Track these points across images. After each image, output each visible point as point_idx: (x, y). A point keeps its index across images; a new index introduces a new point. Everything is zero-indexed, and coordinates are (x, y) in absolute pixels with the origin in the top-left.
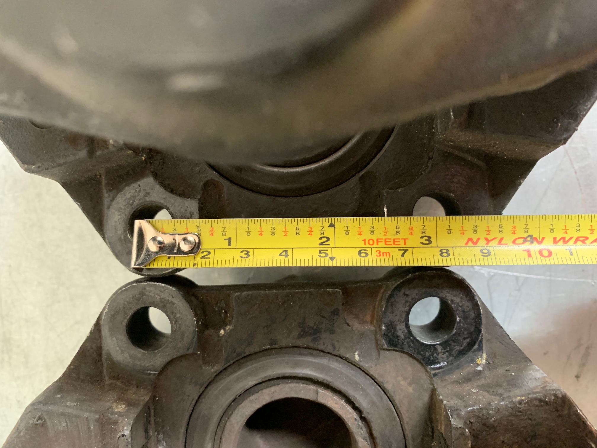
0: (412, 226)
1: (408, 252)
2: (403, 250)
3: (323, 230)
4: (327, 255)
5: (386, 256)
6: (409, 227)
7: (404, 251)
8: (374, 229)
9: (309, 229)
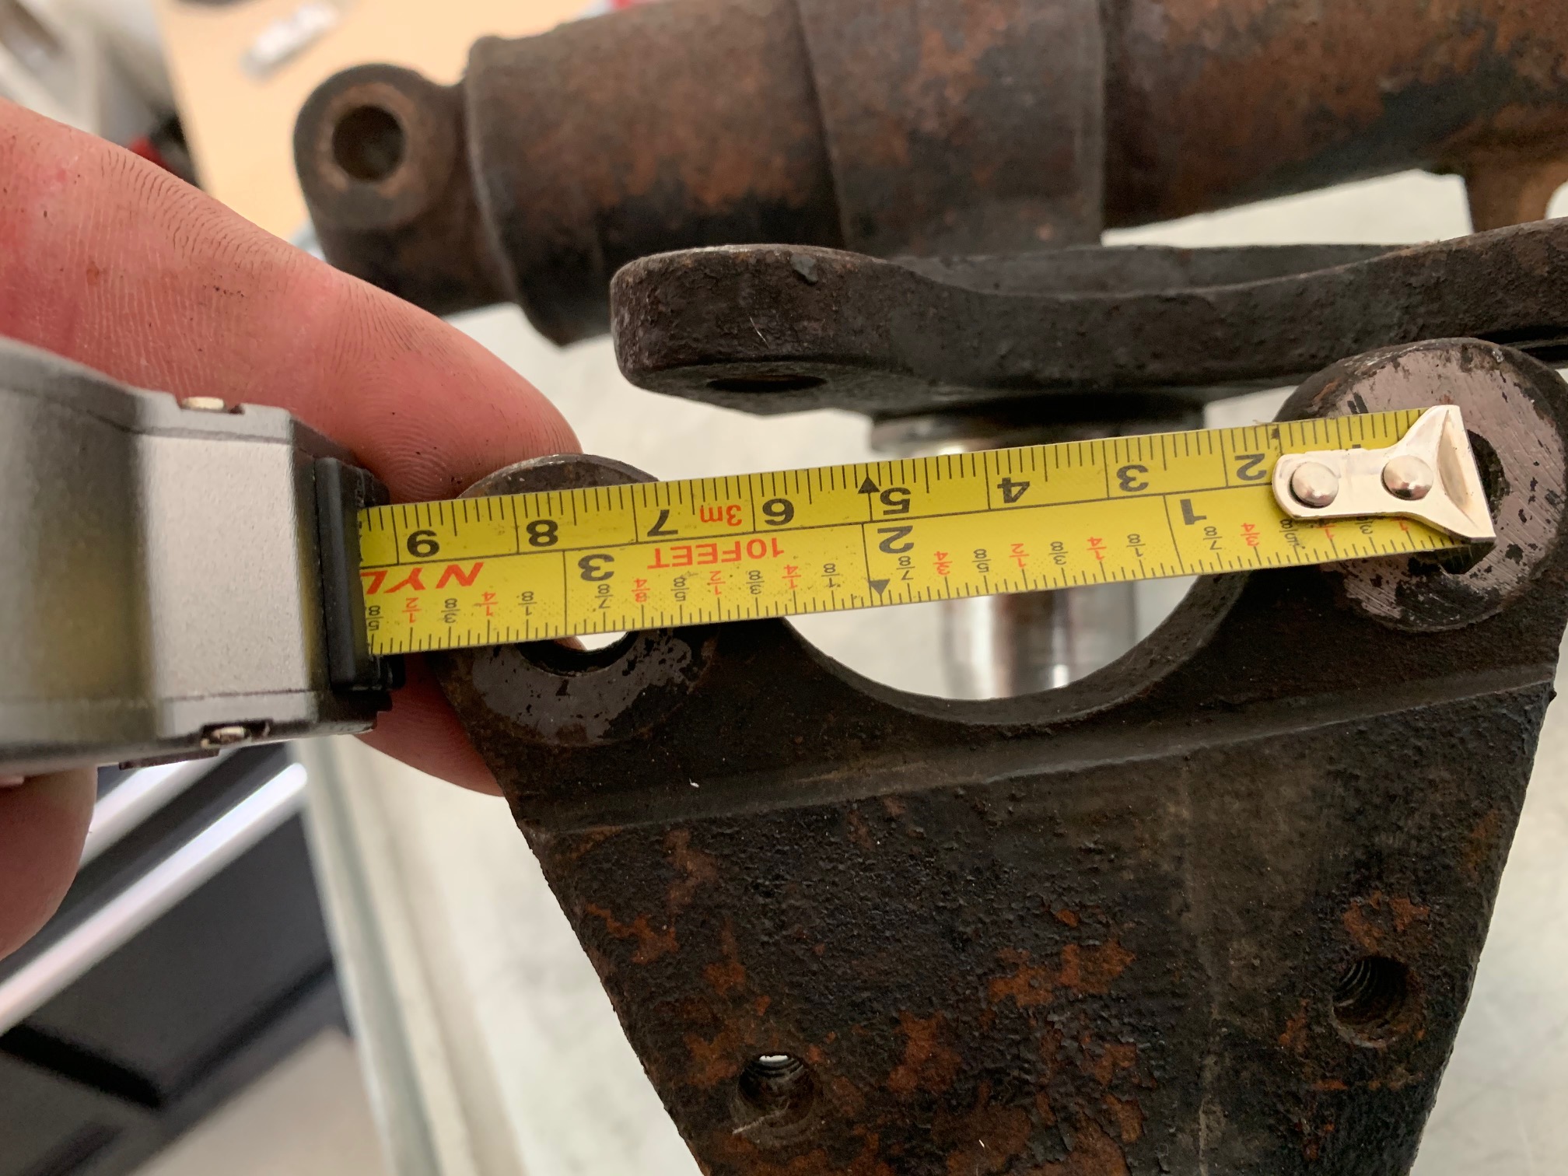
0: (639, 605)
1: (649, 529)
2: (663, 533)
3: (905, 571)
4: (885, 498)
5: (711, 510)
6: (648, 600)
7: (661, 529)
8: (749, 585)
9: (946, 570)
